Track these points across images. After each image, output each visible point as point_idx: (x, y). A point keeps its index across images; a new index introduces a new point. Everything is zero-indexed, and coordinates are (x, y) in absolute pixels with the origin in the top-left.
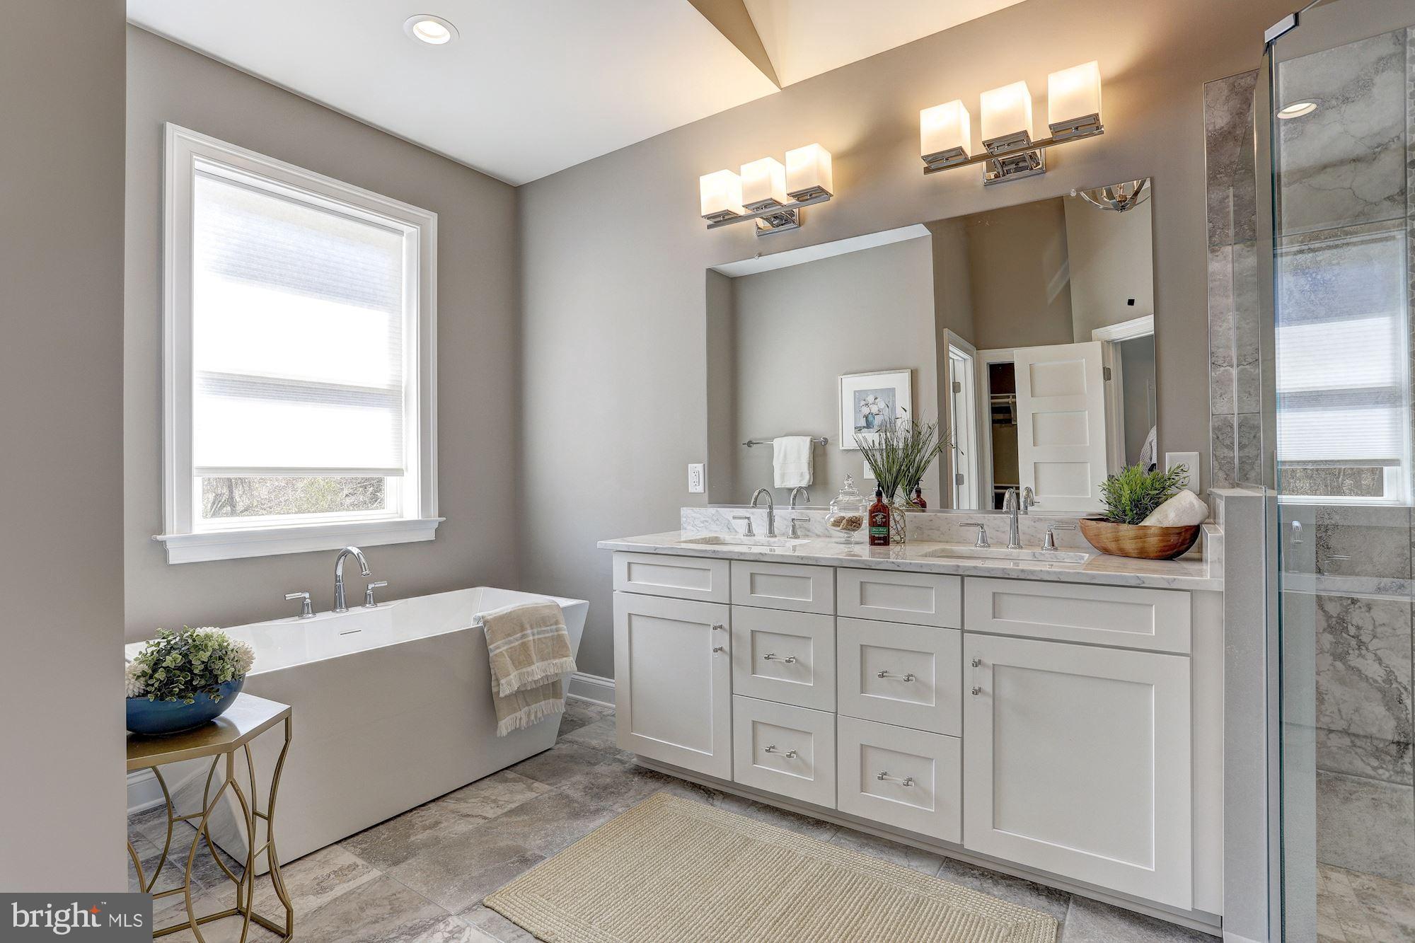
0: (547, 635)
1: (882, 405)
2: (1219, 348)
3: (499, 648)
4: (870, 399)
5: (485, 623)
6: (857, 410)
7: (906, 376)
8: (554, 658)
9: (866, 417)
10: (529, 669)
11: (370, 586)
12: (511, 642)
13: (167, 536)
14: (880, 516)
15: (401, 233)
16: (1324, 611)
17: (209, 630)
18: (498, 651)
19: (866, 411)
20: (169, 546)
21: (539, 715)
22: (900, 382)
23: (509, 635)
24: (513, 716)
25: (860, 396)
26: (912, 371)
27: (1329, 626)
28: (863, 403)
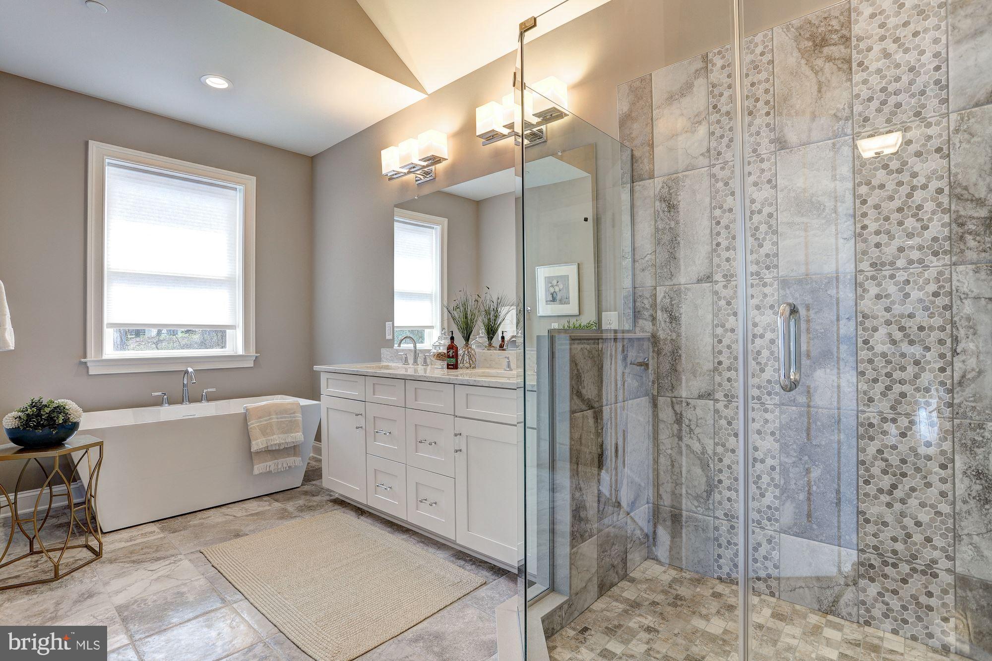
0: (287, 419)
1: (561, 286)
2: (626, 247)
3: (253, 424)
4: (555, 282)
5: (247, 410)
6: (547, 290)
7: (574, 268)
8: (292, 433)
9: (552, 294)
10: (272, 438)
11: (205, 391)
12: (261, 422)
13: (88, 359)
14: (451, 352)
15: (235, 189)
16: (674, 410)
17: (63, 400)
18: (252, 426)
19: (552, 290)
20: (89, 364)
21: (285, 465)
22: (570, 271)
23: (260, 418)
24: (265, 464)
25: (549, 280)
26: (579, 264)
27: (677, 419)
28: (550, 285)
